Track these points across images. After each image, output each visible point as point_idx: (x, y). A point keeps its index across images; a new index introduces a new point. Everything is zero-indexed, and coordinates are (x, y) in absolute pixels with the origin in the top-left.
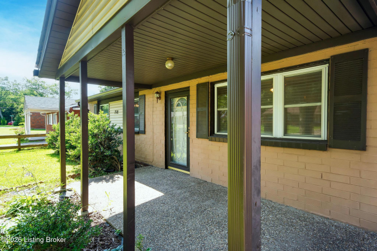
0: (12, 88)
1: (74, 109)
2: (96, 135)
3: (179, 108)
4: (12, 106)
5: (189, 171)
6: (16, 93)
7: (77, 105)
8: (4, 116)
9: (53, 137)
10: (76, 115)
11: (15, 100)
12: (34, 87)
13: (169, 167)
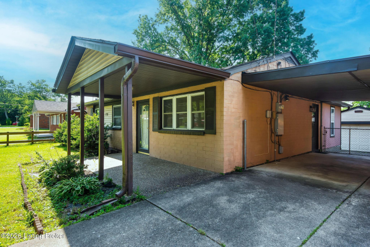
0: (17, 91)
1: (75, 111)
2: (90, 130)
3: (145, 112)
4: (17, 107)
5: (149, 153)
6: (20, 95)
7: (77, 108)
8: (9, 117)
9: (59, 133)
10: (77, 116)
11: (19, 102)
12: (38, 90)
13: (139, 152)
